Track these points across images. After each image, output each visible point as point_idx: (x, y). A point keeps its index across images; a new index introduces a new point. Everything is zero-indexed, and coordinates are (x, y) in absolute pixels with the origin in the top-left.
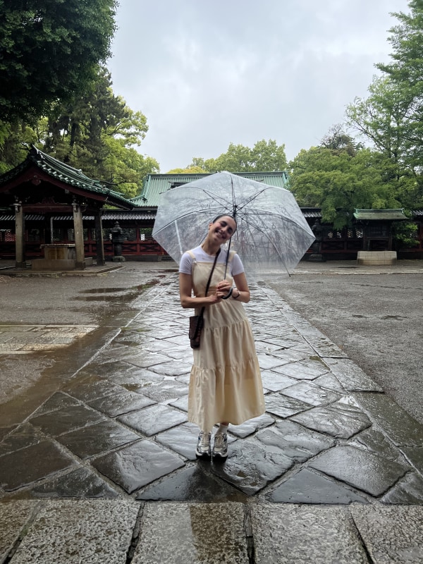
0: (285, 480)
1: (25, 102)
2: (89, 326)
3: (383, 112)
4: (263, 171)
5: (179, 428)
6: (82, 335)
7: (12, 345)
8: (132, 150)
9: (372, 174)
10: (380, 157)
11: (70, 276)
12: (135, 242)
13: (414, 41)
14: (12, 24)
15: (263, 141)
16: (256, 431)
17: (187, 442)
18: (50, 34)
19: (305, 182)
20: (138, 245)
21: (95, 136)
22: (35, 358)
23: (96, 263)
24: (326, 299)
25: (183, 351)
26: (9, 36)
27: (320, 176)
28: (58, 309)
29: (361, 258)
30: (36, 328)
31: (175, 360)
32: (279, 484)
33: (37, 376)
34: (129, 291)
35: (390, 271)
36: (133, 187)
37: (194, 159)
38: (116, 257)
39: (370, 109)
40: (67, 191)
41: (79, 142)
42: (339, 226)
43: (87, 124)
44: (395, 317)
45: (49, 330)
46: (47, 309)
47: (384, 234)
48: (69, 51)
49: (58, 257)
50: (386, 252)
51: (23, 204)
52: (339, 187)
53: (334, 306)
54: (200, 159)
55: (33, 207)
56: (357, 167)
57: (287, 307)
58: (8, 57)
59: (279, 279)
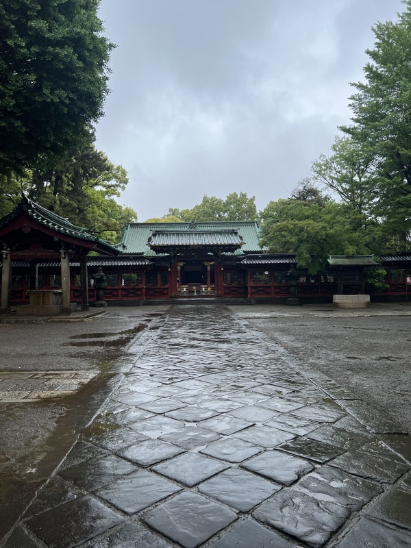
0: (347, 530)
1: (21, 156)
2: (90, 371)
3: (346, 169)
4: (236, 221)
5: (219, 476)
6: (86, 381)
7: (17, 393)
8: (112, 201)
9: (343, 224)
10: (348, 208)
11: (56, 322)
12: (117, 287)
13: (372, 107)
14: (14, 85)
15: (235, 194)
16: (299, 478)
17: (232, 492)
18: (49, 95)
19: (281, 230)
20: (120, 291)
21: (77, 188)
22: (44, 406)
23: (80, 308)
24: (316, 341)
25: (195, 396)
26: (10, 96)
27: (295, 225)
28: (53, 354)
29: (336, 301)
30: (36, 374)
31: (190, 406)
32: (343, 534)
33: (52, 425)
34: (119, 336)
35: (367, 314)
36: (112, 235)
37: (170, 210)
38: (98, 302)
39: (334, 165)
40: (56, 239)
41: (61, 192)
42: (313, 271)
43: (70, 176)
44: (388, 358)
45: (51, 377)
46: (42, 355)
47: (357, 279)
48: (65, 111)
49: (44, 303)
50: (360, 295)
51: (11, 251)
52: (313, 235)
53: (325, 348)
54: (176, 210)
55: (20, 253)
56: (328, 217)
57: (281, 350)
58: (8, 114)
59: (263, 322)
